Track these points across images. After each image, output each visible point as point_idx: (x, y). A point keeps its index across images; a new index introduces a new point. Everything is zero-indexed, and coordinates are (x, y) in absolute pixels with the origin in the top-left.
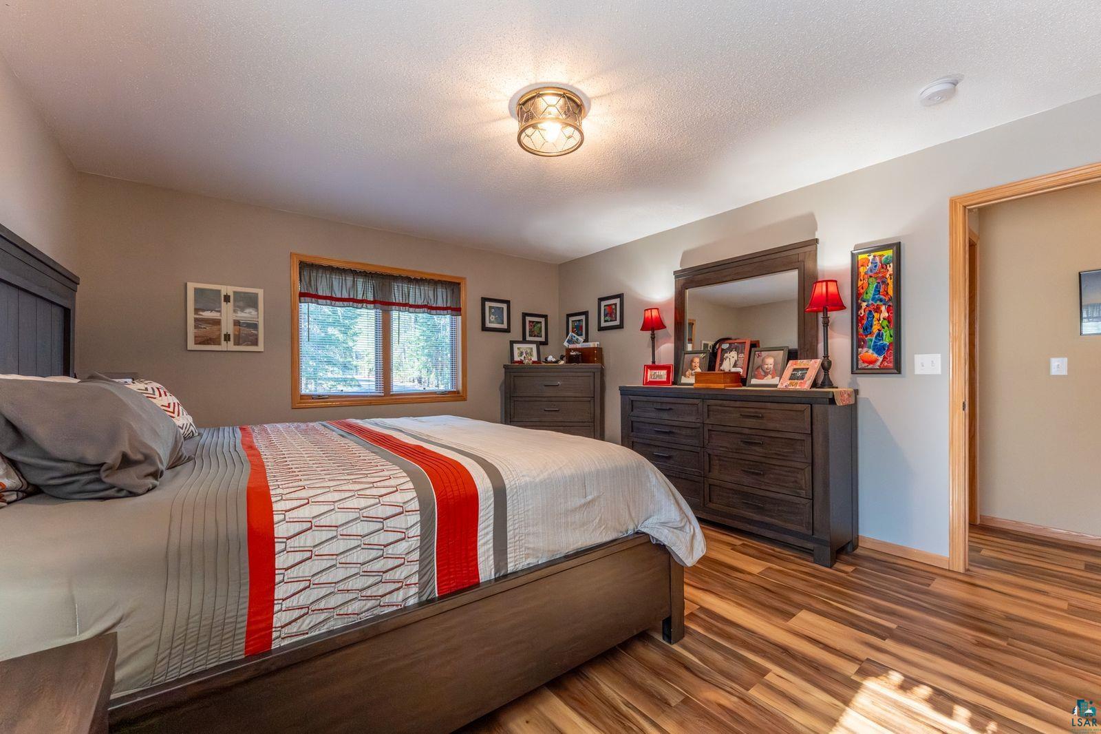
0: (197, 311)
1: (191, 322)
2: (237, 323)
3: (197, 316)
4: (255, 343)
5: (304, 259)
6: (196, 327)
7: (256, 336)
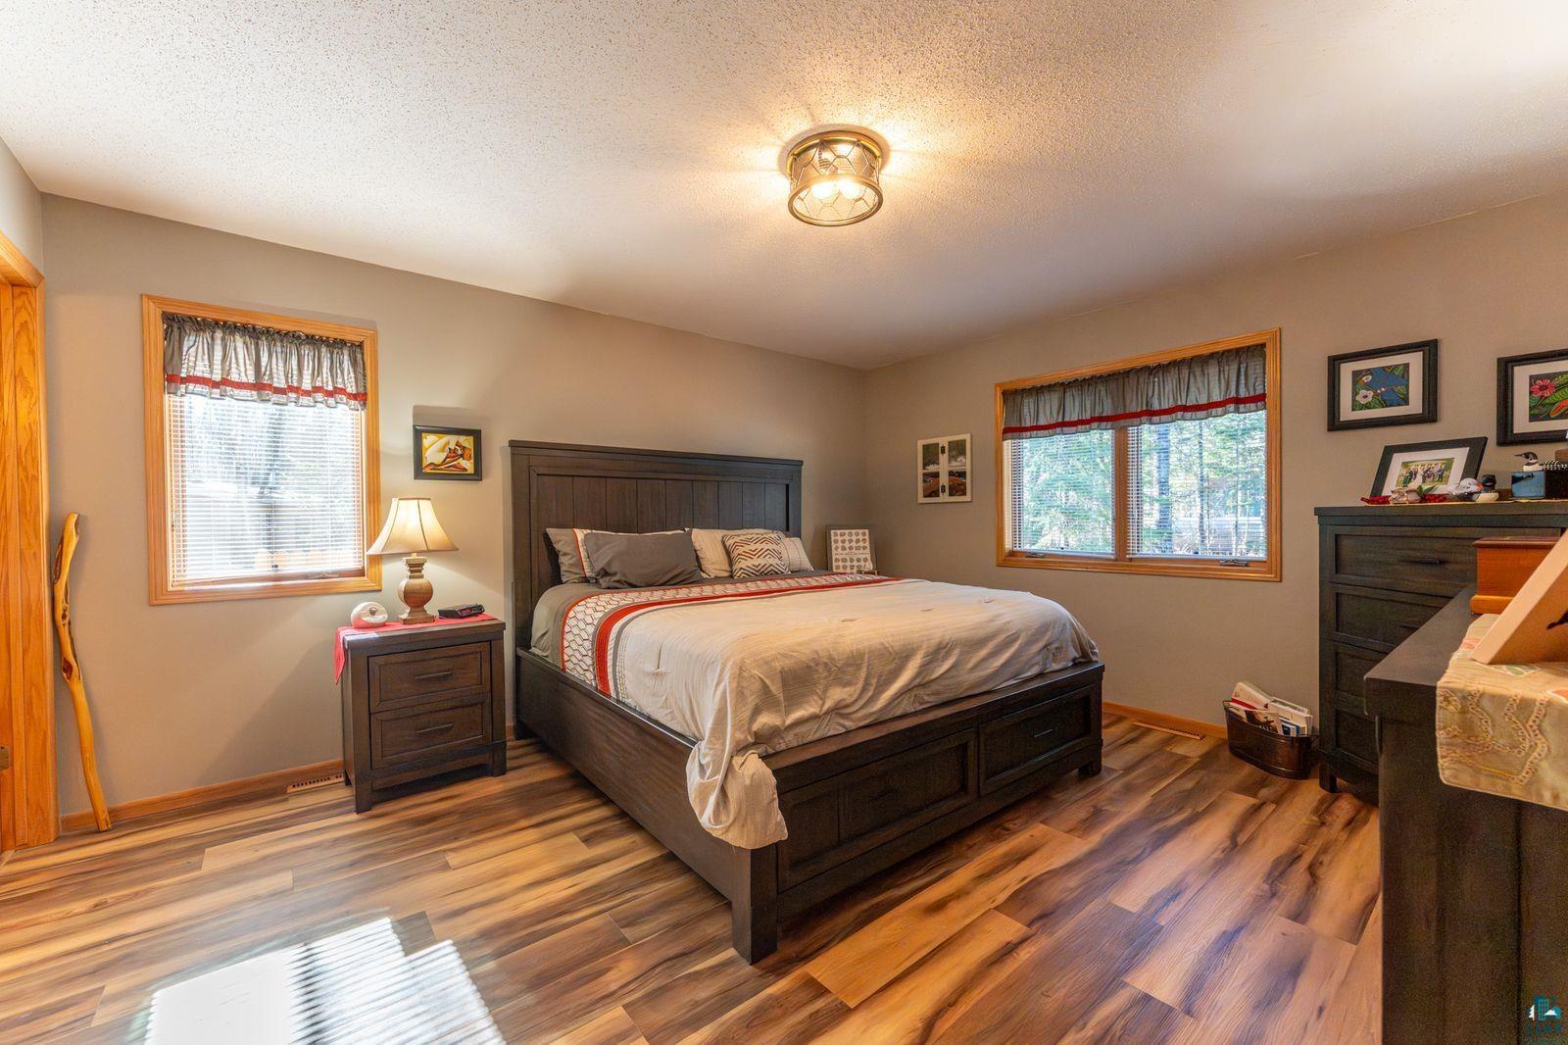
0: (925, 465)
1: (920, 478)
2: (951, 474)
3: (926, 471)
4: (964, 494)
5: (1007, 387)
6: (924, 481)
7: (964, 484)
